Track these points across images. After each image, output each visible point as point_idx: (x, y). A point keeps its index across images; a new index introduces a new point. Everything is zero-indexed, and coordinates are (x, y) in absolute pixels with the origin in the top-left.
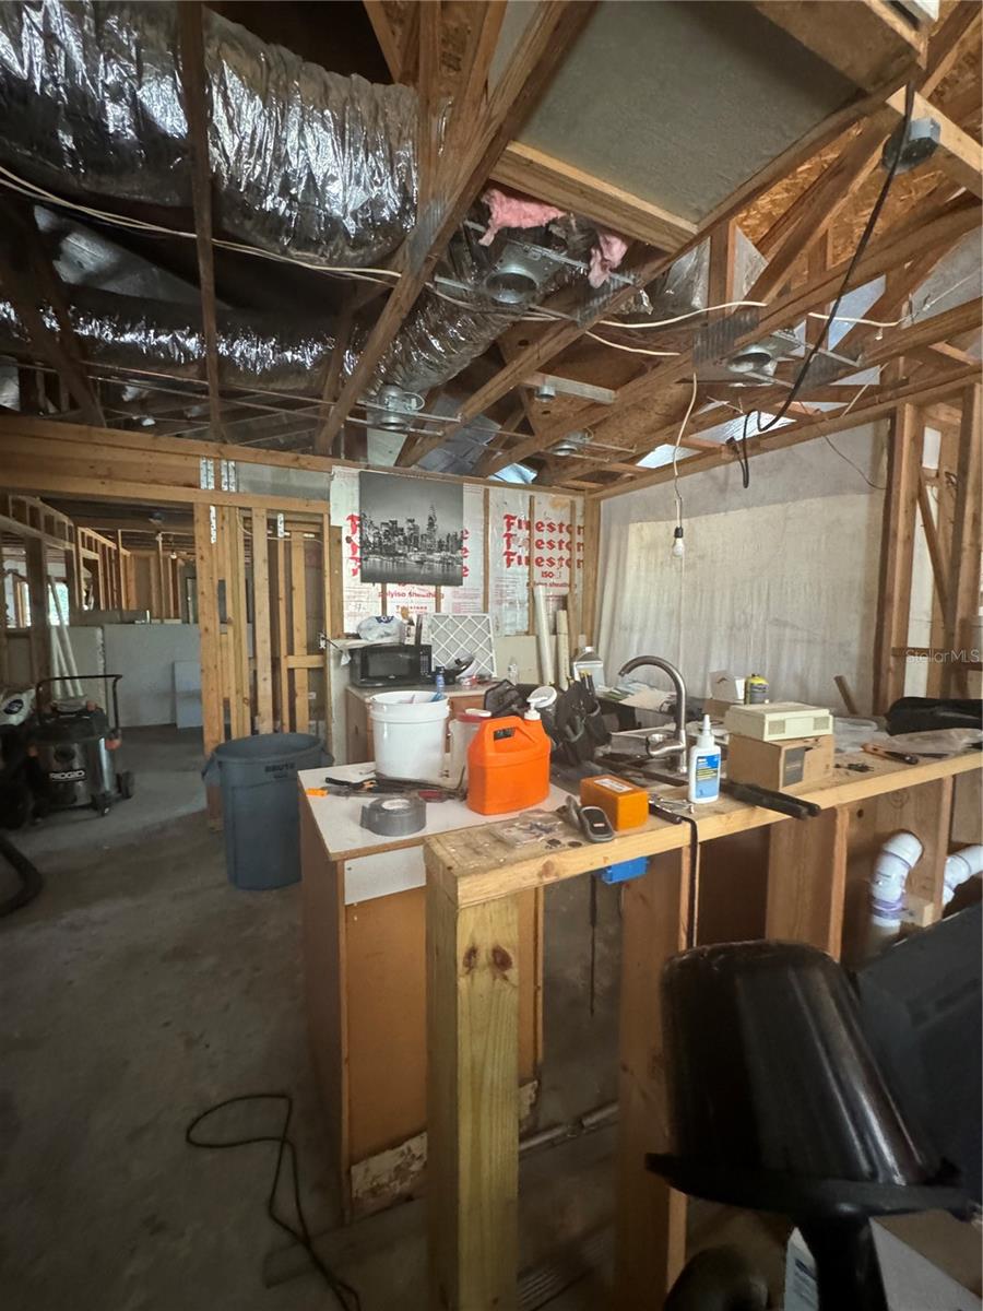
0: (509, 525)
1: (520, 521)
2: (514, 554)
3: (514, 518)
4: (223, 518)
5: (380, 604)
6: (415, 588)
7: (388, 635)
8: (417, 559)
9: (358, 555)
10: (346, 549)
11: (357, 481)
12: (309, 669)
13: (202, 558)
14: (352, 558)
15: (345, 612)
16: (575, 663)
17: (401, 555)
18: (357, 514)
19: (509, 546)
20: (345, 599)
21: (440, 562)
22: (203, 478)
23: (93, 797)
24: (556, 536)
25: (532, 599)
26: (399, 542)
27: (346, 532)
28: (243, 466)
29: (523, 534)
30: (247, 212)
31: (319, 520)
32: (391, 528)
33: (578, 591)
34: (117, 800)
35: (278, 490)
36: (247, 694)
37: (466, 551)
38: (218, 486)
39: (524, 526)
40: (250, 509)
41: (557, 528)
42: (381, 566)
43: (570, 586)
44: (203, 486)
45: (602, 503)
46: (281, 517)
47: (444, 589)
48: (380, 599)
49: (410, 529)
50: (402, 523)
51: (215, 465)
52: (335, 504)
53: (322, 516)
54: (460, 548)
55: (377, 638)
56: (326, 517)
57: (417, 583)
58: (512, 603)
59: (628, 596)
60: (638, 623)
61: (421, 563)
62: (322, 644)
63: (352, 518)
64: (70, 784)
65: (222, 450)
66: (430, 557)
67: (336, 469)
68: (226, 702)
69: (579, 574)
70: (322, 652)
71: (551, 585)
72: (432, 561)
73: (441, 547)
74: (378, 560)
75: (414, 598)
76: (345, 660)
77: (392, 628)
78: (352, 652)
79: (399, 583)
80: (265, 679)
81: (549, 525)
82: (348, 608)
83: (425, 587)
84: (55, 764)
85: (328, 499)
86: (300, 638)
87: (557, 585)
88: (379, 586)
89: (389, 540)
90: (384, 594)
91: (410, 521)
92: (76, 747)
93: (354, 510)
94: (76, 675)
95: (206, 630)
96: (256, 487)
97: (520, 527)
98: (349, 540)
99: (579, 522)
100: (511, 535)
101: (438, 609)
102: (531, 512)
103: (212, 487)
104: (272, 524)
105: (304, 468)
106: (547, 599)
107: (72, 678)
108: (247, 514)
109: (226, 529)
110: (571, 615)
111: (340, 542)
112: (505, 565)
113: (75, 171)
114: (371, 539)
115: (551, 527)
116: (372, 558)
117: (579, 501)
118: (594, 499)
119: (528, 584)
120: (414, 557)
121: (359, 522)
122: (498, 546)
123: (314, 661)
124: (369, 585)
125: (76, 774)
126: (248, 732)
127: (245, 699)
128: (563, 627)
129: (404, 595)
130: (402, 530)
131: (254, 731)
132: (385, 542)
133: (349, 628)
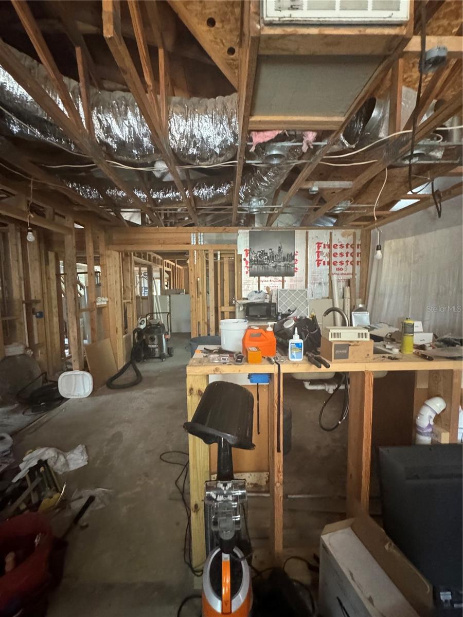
0: (319, 247)
1: (324, 245)
2: (321, 260)
3: (321, 243)
4: (199, 254)
5: (257, 286)
6: (273, 278)
7: (260, 298)
8: (273, 266)
9: (248, 265)
10: (244, 263)
11: (248, 235)
12: (230, 312)
13: (191, 270)
14: (246, 267)
15: (243, 289)
16: (353, 313)
17: (266, 264)
18: (248, 248)
19: (318, 257)
20: (243, 284)
21: (284, 266)
22: (192, 240)
23: (160, 355)
24: (344, 250)
25: (331, 282)
26: (265, 259)
27: (244, 256)
28: (206, 234)
29: (327, 250)
30: (184, 157)
31: (233, 252)
32: (262, 253)
33: (357, 277)
34: (167, 357)
35: (218, 242)
36: (206, 321)
37: (297, 260)
38: (197, 243)
39: (326, 247)
40: (208, 250)
41: (345, 246)
42: (258, 269)
43: (353, 274)
44: (192, 243)
45: (372, 231)
46: (219, 253)
47: (286, 278)
48: (257, 284)
49: (270, 253)
50: (267, 251)
51: (196, 235)
52: (239, 246)
53: (234, 250)
54: (294, 259)
55: (255, 299)
56: (236, 251)
57: (273, 276)
58: (320, 284)
59: (383, 279)
60: (388, 292)
61: (275, 267)
62: (234, 302)
63: (246, 250)
64: (154, 349)
65: (199, 229)
66: (279, 264)
67: (240, 231)
68: (199, 323)
69: (358, 268)
70: (234, 305)
71: (341, 274)
72: (280, 266)
73: (284, 259)
74: (256, 267)
75: (272, 282)
76: (241, 309)
77: (261, 295)
78: (244, 305)
79: (266, 276)
80: (212, 315)
81: (341, 245)
82: (244, 287)
83: (277, 277)
84: (150, 342)
85: (237, 244)
86: (227, 299)
87: (345, 274)
88: (257, 278)
89: (261, 258)
90: (259, 281)
91: (271, 249)
92: (155, 336)
93: (247, 247)
94: (161, 312)
95: (192, 296)
96: (210, 242)
97: (324, 247)
98: (245, 259)
99: (358, 242)
100: (320, 252)
101: (283, 287)
102: (331, 240)
103: (195, 243)
104: (216, 255)
105: (228, 232)
106: (338, 281)
107: (159, 313)
108: (207, 252)
109: (200, 259)
110: (352, 288)
111: (241, 260)
112: (317, 266)
113: (138, 159)
114: (253, 259)
115: (342, 246)
116: (253, 266)
117: (358, 232)
118: (366, 230)
119: (329, 274)
120: (272, 265)
121: (248, 252)
122: (313, 257)
123: (231, 309)
124: (253, 278)
125: (155, 346)
126: (207, 335)
127: (205, 322)
128: (348, 295)
129: (268, 281)
130: (267, 253)
131: (209, 335)
132: (259, 259)
133: (244, 296)
